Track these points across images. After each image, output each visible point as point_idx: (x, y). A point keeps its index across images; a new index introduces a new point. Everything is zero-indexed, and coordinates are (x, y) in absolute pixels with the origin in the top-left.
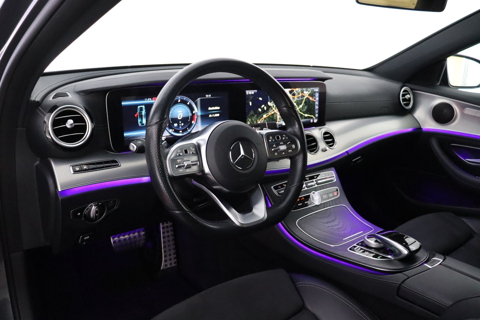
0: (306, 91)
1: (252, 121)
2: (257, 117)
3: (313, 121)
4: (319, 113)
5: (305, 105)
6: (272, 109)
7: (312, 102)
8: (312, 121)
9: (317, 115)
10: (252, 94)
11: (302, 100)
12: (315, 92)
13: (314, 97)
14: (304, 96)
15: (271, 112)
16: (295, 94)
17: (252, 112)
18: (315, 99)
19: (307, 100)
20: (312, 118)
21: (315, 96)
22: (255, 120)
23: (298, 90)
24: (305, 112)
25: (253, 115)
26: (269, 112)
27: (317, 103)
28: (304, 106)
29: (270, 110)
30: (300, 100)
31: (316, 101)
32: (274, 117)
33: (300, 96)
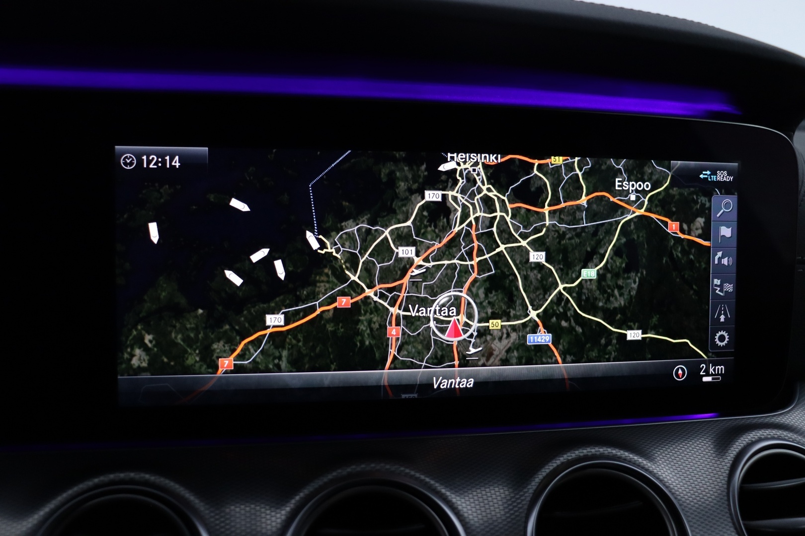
0: (635, 174)
1: (164, 345)
2: (213, 322)
3: (694, 374)
4: (738, 328)
5: (627, 270)
6: (344, 279)
7: (683, 251)
8: (680, 372)
9: (722, 339)
10: (163, 171)
11: (601, 235)
12: (708, 188)
13: (700, 221)
14: (616, 209)
15: (333, 299)
16: (542, 189)
17: (165, 290)
18: (706, 235)
19: (640, 236)
20: (681, 352)
21: (706, 212)
22: (186, 339)
23: (570, 167)
24: (622, 310)
25: (178, 312)
26: (314, 296)
27: (723, 259)
28: (617, 276)
29: (322, 287)
30: (579, 233)
31: (718, 248)
32: (359, 333)
33: (579, 208)
